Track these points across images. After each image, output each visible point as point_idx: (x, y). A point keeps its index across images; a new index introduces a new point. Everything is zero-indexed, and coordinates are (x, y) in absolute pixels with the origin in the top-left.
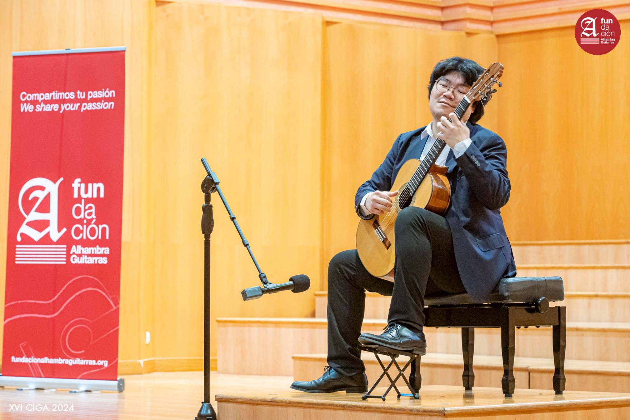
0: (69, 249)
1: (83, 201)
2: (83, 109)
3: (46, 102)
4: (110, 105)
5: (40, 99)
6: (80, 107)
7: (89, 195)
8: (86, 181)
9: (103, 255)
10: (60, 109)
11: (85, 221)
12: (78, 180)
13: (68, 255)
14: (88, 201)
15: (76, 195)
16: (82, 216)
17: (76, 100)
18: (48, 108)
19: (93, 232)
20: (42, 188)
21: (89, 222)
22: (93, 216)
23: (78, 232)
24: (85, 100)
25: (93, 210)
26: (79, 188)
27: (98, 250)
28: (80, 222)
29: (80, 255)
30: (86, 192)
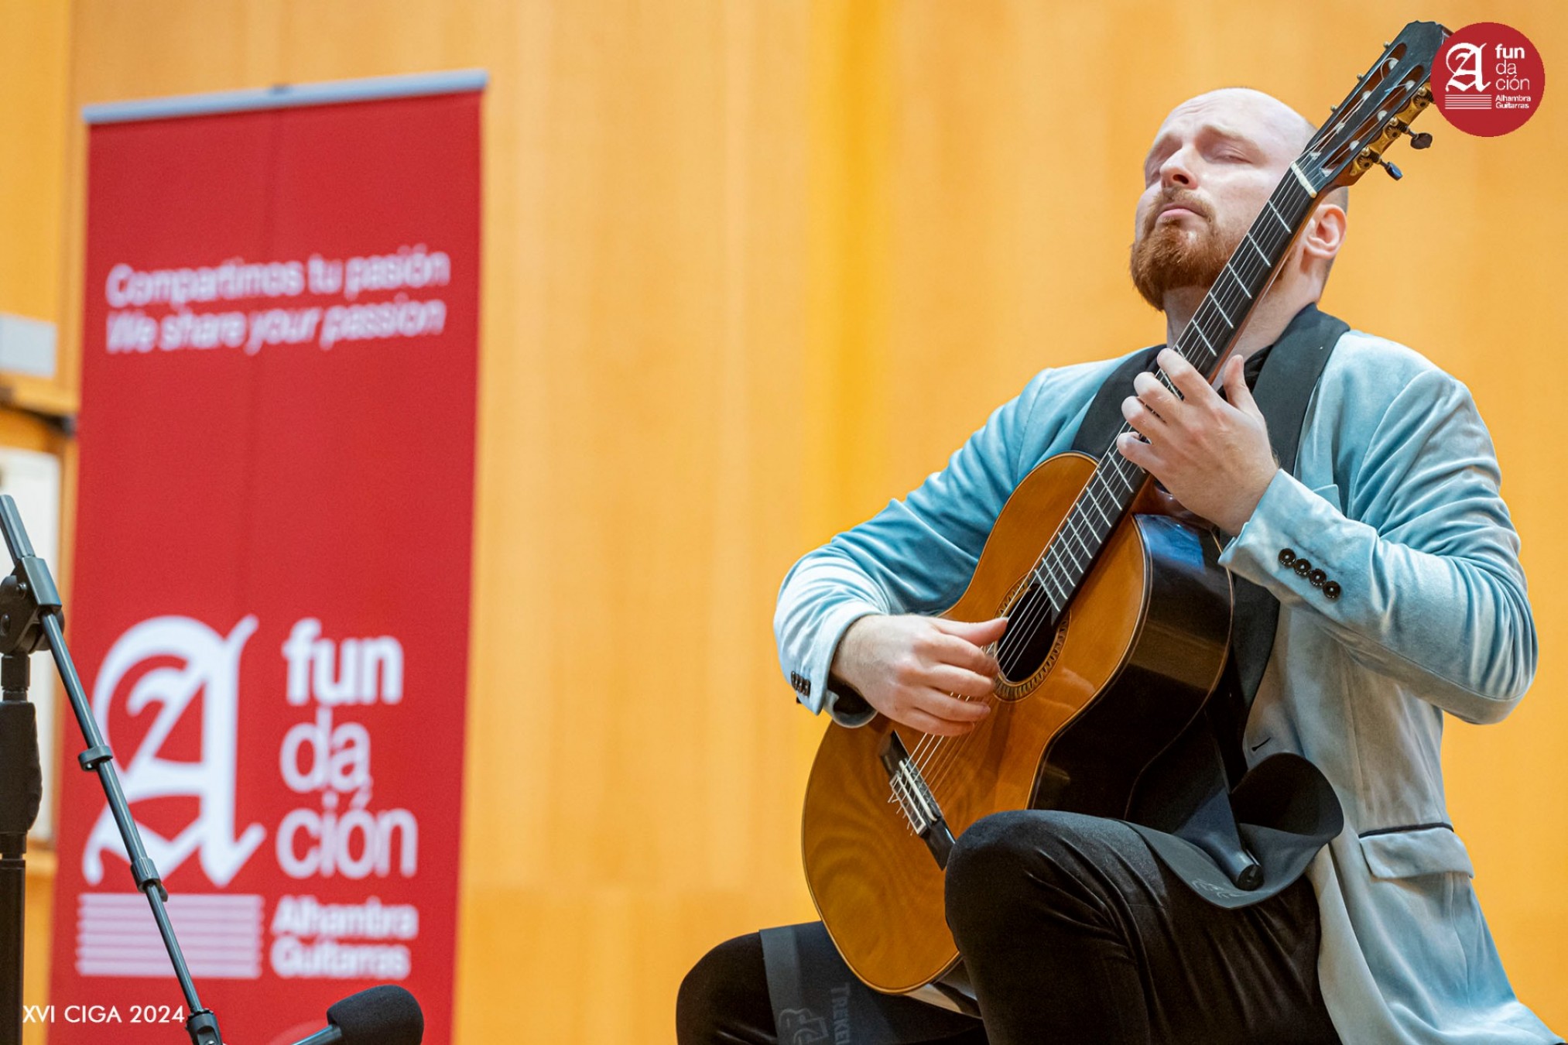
0: (269, 912)
1: (324, 717)
2: (330, 335)
3: (199, 308)
4: (429, 316)
5: (179, 297)
6: (319, 327)
7: (345, 693)
8: (336, 632)
9: (391, 941)
10: (247, 336)
11: (330, 800)
12: (306, 630)
13: (268, 939)
14: (343, 714)
15: (297, 693)
16: (318, 777)
17: (306, 300)
18: (208, 332)
19: (357, 844)
20: (176, 663)
21: (345, 802)
22: (361, 777)
23: (304, 843)
24: (338, 299)
25: (361, 755)
26: (312, 665)
27: (376, 918)
28: (312, 801)
29: (308, 941)
30: (337, 676)
